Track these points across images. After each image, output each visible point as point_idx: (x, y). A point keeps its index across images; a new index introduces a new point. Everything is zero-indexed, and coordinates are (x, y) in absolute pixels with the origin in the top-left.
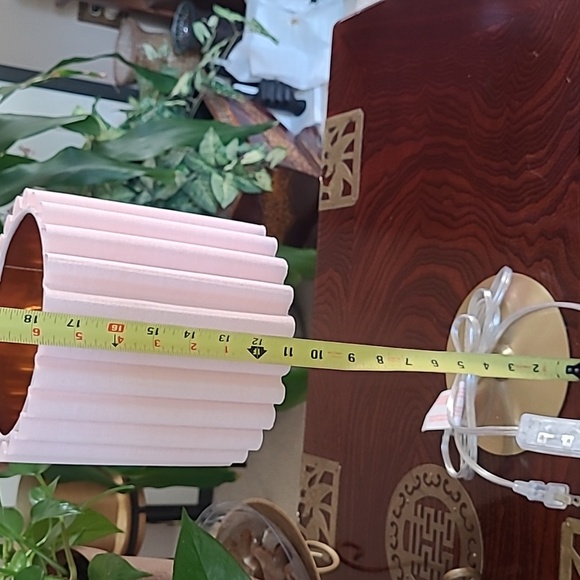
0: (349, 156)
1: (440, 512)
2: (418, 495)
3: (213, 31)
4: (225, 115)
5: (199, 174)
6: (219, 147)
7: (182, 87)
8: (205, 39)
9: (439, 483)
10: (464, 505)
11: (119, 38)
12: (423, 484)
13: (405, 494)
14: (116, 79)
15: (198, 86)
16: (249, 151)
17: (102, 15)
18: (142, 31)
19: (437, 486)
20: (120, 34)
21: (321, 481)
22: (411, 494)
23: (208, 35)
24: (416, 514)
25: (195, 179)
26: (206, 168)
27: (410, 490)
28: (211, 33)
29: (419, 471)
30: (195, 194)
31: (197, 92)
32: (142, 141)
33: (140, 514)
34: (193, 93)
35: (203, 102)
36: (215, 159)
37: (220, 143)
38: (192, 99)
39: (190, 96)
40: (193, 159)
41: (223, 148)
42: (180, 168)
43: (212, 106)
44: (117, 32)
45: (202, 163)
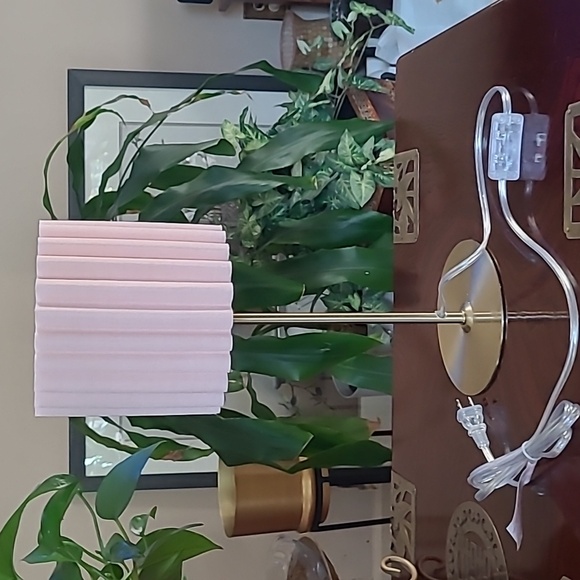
0: (410, 194)
3: (352, 27)
4: (366, 112)
5: (341, 173)
6: (355, 147)
7: (326, 86)
8: (345, 35)
9: (479, 521)
10: (495, 546)
11: (283, 30)
12: (469, 519)
13: (457, 525)
15: (340, 84)
16: (384, 149)
17: (267, 8)
19: (478, 523)
20: (284, 24)
21: (403, 500)
23: (347, 31)
25: (338, 177)
26: (345, 167)
27: (460, 522)
28: (350, 29)
29: (466, 506)
30: (340, 192)
31: (340, 90)
32: (283, 150)
33: (324, 484)
34: (337, 90)
35: (346, 97)
36: (353, 160)
37: (355, 144)
38: (336, 96)
39: (334, 93)
40: (333, 161)
41: (358, 149)
42: (324, 168)
43: (354, 101)
44: (281, 22)
45: (341, 163)
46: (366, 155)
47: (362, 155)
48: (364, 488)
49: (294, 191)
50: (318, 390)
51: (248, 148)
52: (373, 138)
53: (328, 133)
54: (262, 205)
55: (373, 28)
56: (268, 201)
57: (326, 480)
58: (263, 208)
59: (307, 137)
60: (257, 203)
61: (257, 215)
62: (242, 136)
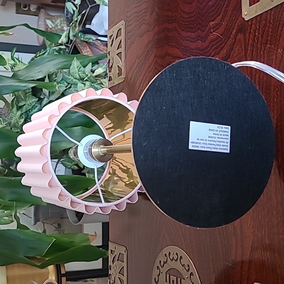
0: (119, 51)
1: (179, 279)
2: (166, 268)
3: (78, 7)
4: (86, 51)
5: (72, 84)
6: (80, 68)
7: (63, 39)
8: (74, 11)
9: (177, 259)
10: (192, 274)
11: (38, 21)
12: (169, 259)
13: (160, 267)
14: (39, 42)
15: (71, 38)
16: (98, 68)
17: (29, 9)
18: (49, 15)
19: (176, 260)
20: (39, 19)
21: (118, 260)
22: (162, 267)
23: (75, 9)
24: (166, 281)
25: (70, 87)
26: (74, 80)
27: (162, 264)
28: (77, 9)
29: (166, 251)
31: (72, 41)
32: (37, 69)
33: (63, 278)
34: (69, 41)
35: (75, 45)
36: (79, 75)
37: (80, 66)
38: (69, 45)
39: (67, 43)
40: (67, 76)
41: (82, 68)
42: (62, 82)
43: (79, 47)
44: (37, 17)
45: (72, 78)
46: (87, 73)
47: (84, 73)
48: (86, 281)
49: (44, 98)
50: (59, 225)
51: (16, 69)
52: (91, 63)
53: (65, 60)
54: (24, 105)
55: (90, 6)
56: (28, 102)
57: (64, 275)
58: (25, 106)
59: (52, 62)
60: (21, 104)
61: (22, 111)
62: (12, 62)
